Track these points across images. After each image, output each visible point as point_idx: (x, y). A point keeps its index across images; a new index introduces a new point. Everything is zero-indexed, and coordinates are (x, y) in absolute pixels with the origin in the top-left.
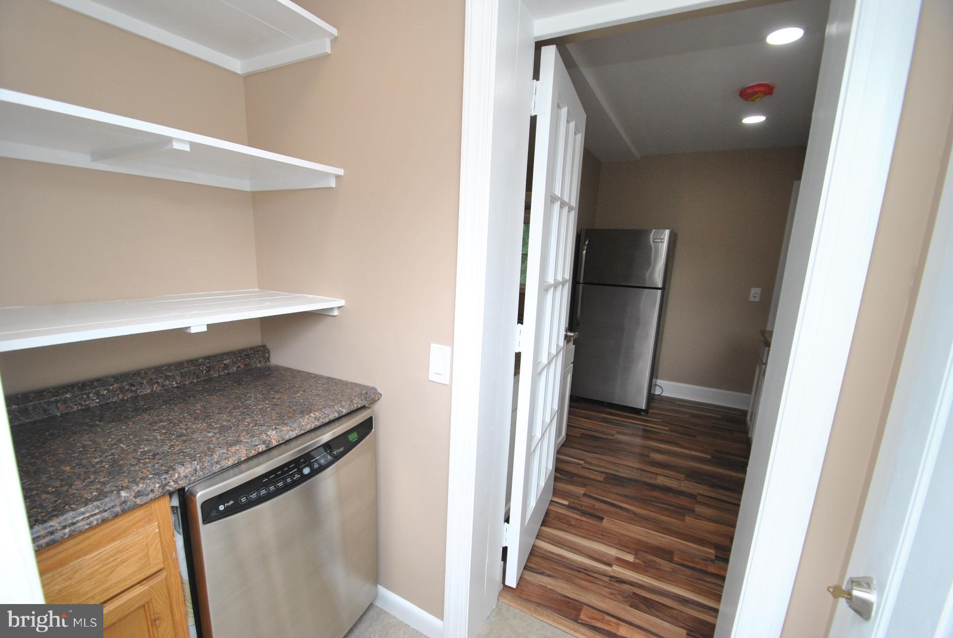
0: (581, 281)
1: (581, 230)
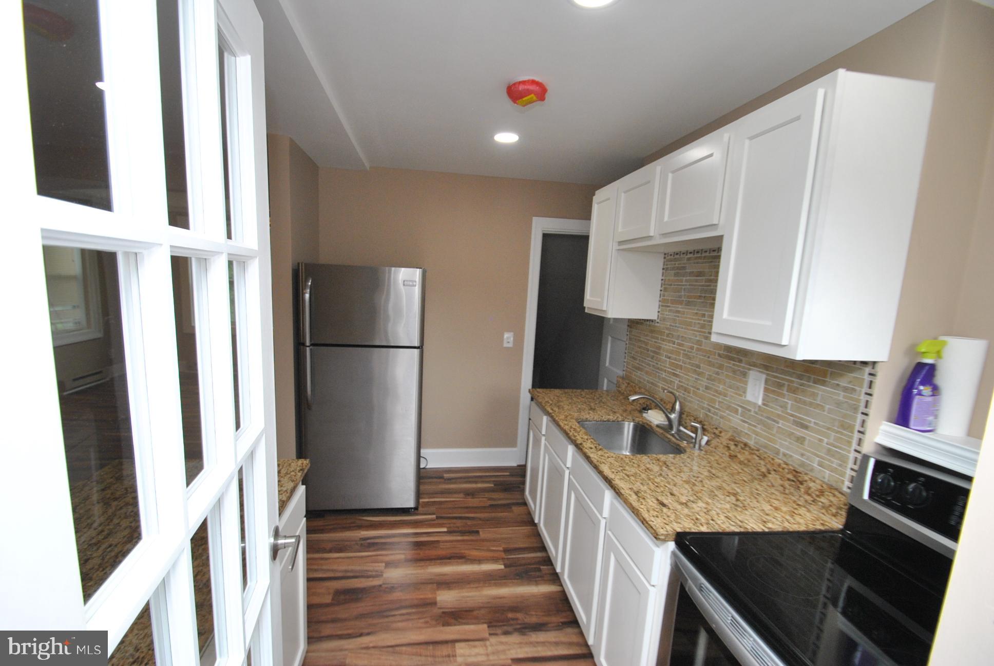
0: (308, 343)
1: (299, 264)
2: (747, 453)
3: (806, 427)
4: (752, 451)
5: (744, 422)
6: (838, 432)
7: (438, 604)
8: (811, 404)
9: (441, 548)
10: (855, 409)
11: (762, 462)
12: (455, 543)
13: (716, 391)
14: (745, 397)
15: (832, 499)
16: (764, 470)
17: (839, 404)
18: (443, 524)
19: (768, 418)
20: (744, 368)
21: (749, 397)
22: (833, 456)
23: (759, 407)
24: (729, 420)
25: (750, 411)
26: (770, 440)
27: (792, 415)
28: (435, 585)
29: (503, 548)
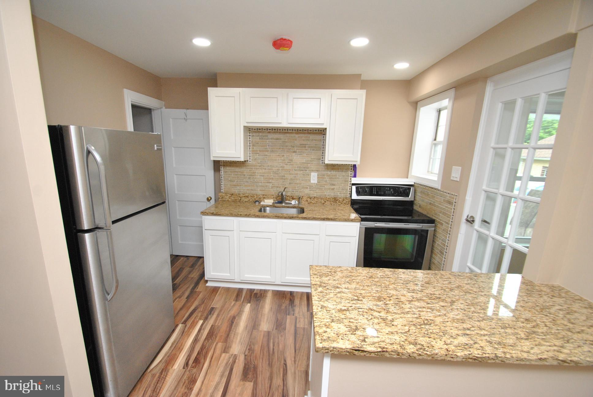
2: (316, 200)
3: (335, 185)
4: (318, 198)
5: (310, 190)
6: (344, 183)
7: (270, 330)
8: (335, 178)
9: (221, 324)
10: (348, 176)
11: (322, 200)
12: (219, 318)
13: (296, 183)
14: (310, 182)
15: (347, 200)
16: (323, 202)
17: (343, 176)
18: (193, 321)
19: (321, 186)
20: (308, 172)
21: (312, 181)
22: (344, 190)
23: (316, 184)
24: (304, 192)
25: (313, 186)
26: (322, 193)
27: (329, 183)
28: (254, 330)
29: (234, 301)
